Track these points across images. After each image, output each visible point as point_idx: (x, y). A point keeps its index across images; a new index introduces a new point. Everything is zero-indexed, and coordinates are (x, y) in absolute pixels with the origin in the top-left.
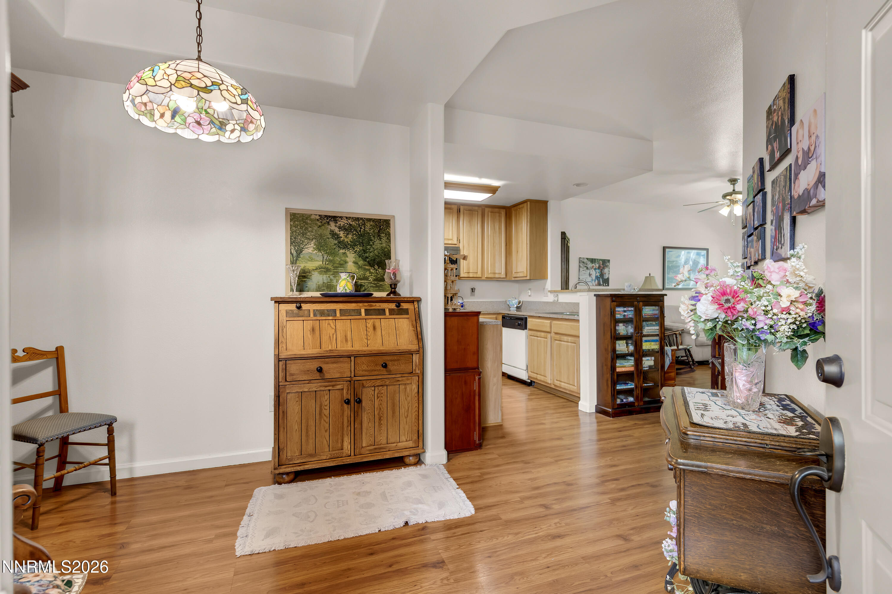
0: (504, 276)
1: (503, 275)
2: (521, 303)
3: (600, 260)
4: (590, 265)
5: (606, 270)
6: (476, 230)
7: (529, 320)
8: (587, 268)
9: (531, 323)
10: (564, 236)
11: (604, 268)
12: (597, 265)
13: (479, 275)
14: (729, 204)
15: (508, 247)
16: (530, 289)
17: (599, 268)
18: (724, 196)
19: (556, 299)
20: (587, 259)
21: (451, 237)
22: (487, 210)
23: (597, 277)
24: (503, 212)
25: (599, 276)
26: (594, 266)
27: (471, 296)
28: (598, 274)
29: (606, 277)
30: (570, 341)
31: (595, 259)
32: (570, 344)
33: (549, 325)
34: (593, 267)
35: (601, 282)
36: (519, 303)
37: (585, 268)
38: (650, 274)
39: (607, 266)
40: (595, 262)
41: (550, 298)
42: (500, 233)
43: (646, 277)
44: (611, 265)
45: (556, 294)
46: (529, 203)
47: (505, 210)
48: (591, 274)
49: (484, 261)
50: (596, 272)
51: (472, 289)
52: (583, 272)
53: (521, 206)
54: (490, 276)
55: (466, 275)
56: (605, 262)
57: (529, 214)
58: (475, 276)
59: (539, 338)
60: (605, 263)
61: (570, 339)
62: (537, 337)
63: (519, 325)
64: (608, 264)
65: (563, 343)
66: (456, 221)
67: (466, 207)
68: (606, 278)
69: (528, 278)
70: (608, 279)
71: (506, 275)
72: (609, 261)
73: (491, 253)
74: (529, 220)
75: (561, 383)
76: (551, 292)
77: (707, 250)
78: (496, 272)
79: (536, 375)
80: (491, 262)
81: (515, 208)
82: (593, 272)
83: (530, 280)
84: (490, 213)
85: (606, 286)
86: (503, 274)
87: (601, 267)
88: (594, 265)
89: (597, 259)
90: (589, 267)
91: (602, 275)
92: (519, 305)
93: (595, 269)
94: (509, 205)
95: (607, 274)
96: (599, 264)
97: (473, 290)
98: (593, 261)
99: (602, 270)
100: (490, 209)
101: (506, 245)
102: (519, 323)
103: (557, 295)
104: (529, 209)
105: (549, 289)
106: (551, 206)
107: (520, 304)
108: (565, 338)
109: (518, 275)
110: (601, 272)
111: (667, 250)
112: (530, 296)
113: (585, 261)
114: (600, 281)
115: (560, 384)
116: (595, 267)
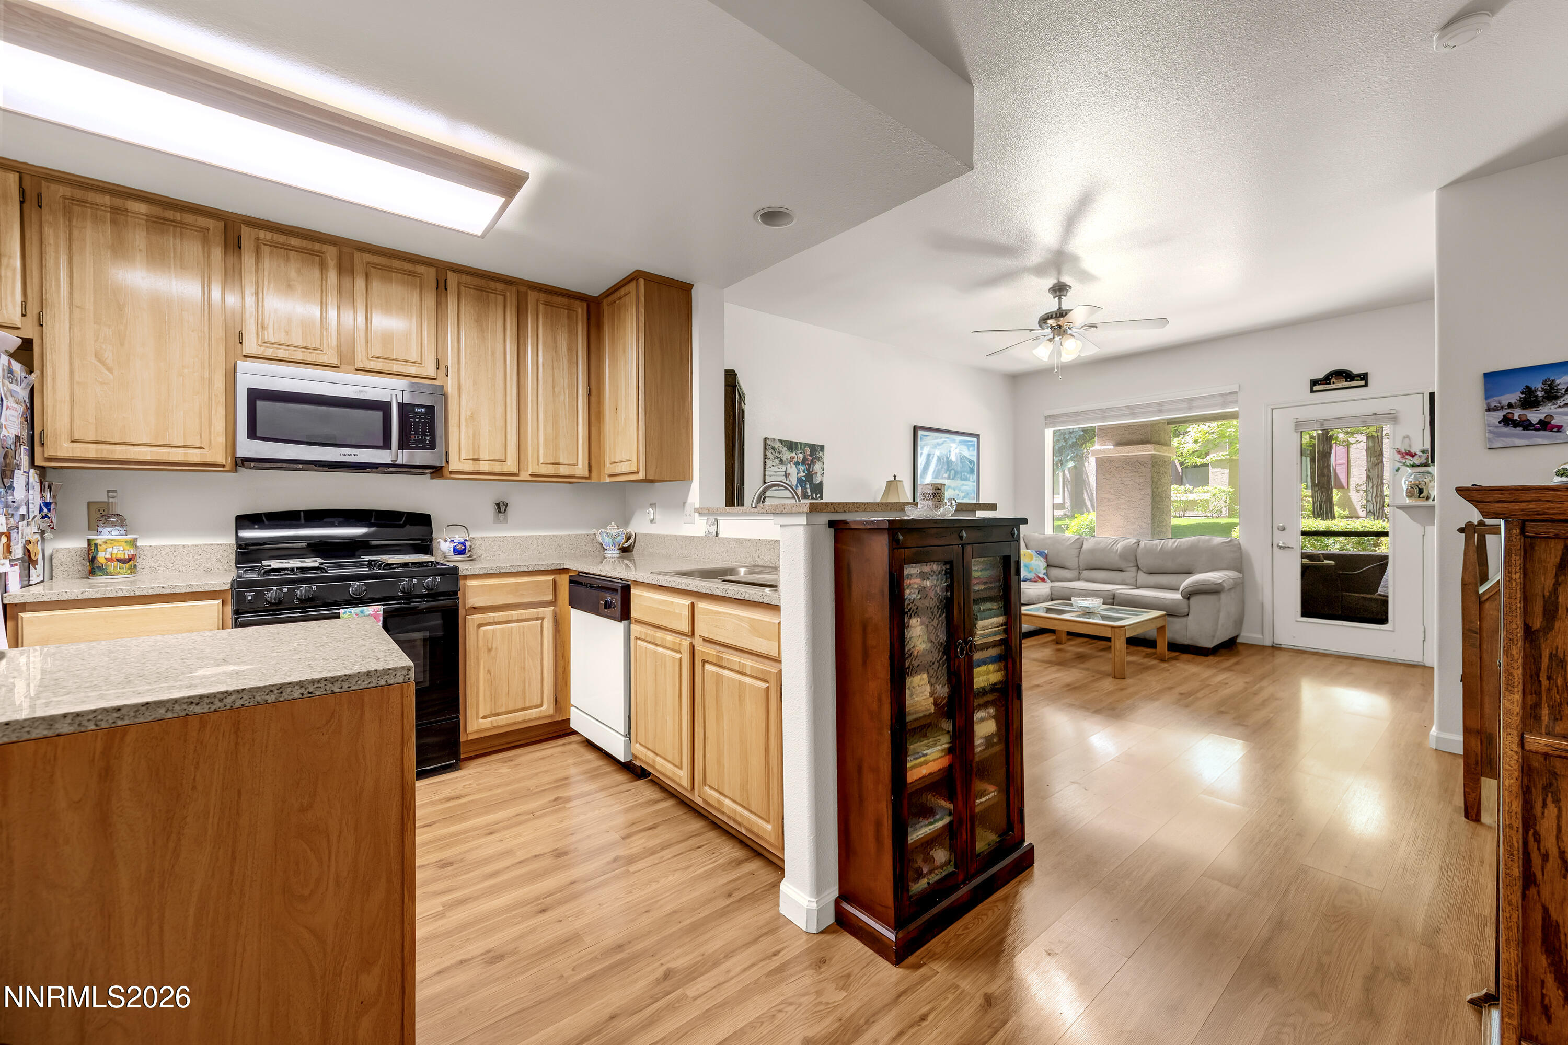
0: (586, 473)
1: (581, 469)
2: (632, 539)
3: (806, 445)
4: (786, 455)
5: (817, 467)
6: (500, 348)
7: (634, 592)
8: (781, 461)
9: (640, 600)
10: (731, 379)
11: (813, 462)
12: (801, 456)
13: (511, 466)
14: (1051, 336)
15: (593, 399)
16: (653, 505)
17: (804, 461)
18: (1043, 320)
19: (713, 530)
20: (781, 441)
21: (414, 356)
22: (532, 296)
23: (800, 481)
24: (580, 310)
25: (804, 478)
26: (794, 458)
27: (494, 522)
28: (802, 474)
29: (817, 480)
30: (748, 672)
31: (796, 443)
32: (747, 680)
33: (686, 613)
34: (792, 458)
35: (808, 491)
36: (629, 538)
37: (777, 461)
38: (895, 476)
39: (819, 459)
40: (796, 449)
41: (699, 527)
42: (572, 361)
43: (889, 483)
44: (827, 455)
45: (712, 518)
46: (642, 281)
47: (585, 304)
48: (789, 474)
49: (526, 431)
50: (799, 470)
51: (498, 505)
52: (773, 469)
53: (623, 291)
54: (544, 470)
55: (468, 466)
56: (815, 450)
57: (642, 310)
58: (497, 468)
59: (660, 649)
60: (815, 452)
61: (749, 663)
62: (657, 645)
63: (608, 605)
64: (821, 454)
65: (726, 673)
66: (433, 313)
67: (465, 278)
68: (818, 482)
69: (641, 476)
70: (821, 483)
71: (590, 471)
72: (822, 448)
73: (546, 412)
74: (642, 325)
75: (722, 798)
76: (700, 512)
77: (977, 436)
78: (562, 461)
79: (651, 755)
80: (545, 435)
81: (611, 299)
82: (793, 470)
83: (646, 481)
84: (541, 307)
85: (817, 499)
86: (580, 466)
87: (807, 459)
88: (794, 454)
89: (801, 443)
90: (784, 459)
91: (810, 476)
92: (626, 545)
93: (797, 464)
94: (596, 294)
95: (819, 475)
96: (804, 453)
97: (501, 507)
98: (792, 446)
99: (809, 466)
100: (542, 296)
101: (589, 395)
102: (609, 599)
103: (717, 520)
104: (642, 299)
105: (697, 506)
106: (699, 298)
107: (630, 542)
108: (735, 659)
109: (618, 471)
110: (808, 470)
111: (920, 433)
112: (652, 521)
113: (777, 445)
114: (806, 488)
115: (719, 801)
116: (796, 460)
